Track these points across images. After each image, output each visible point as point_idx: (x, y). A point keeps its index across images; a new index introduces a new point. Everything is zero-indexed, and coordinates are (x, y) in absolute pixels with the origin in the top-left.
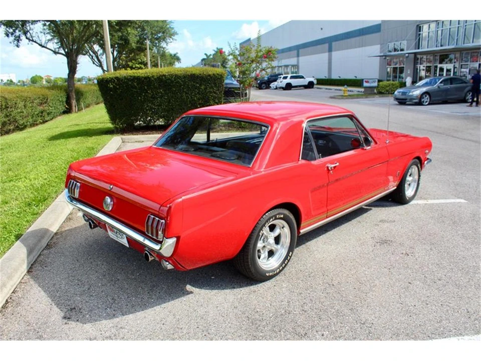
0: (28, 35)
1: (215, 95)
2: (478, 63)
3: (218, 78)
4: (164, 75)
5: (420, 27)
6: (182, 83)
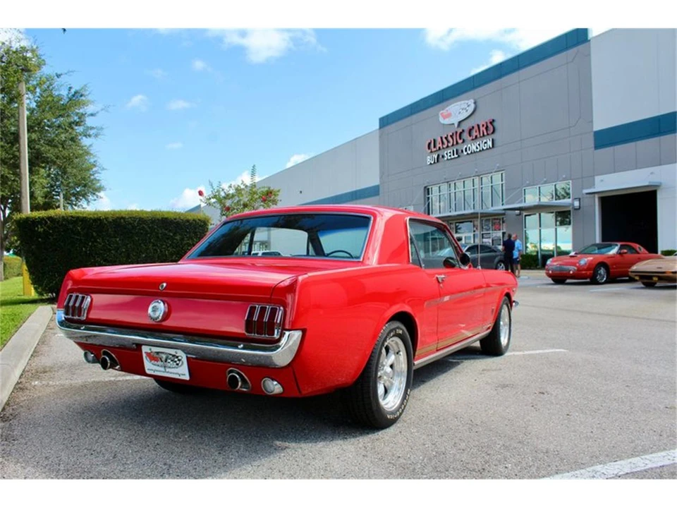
2: (502, 231)
3: (200, 226)
5: (428, 189)
6: (148, 230)
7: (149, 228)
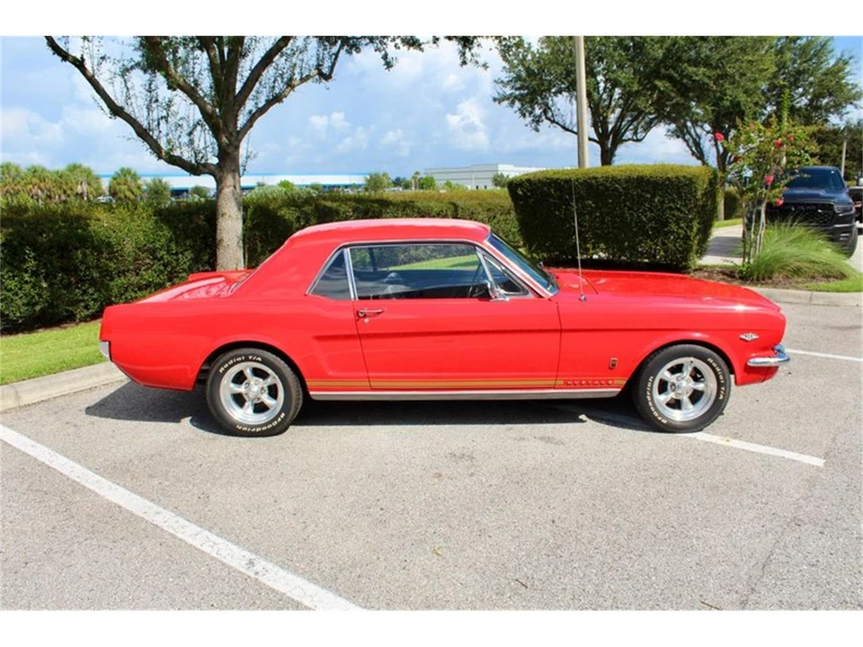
0: (550, 114)
1: (679, 213)
3: (685, 185)
4: (595, 178)
6: (622, 191)
7: (624, 188)
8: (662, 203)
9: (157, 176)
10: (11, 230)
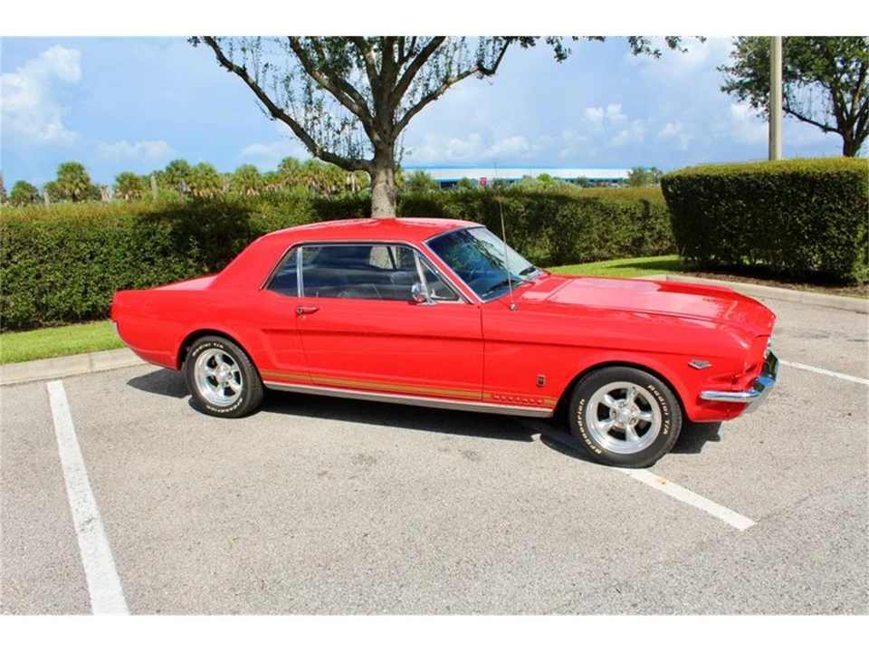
1: (840, 215)
6: (775, 189)
7: (777, 186)
8: (820, 203)
9: (417, 168)
10: (180, 221)
